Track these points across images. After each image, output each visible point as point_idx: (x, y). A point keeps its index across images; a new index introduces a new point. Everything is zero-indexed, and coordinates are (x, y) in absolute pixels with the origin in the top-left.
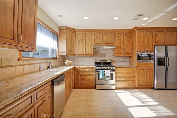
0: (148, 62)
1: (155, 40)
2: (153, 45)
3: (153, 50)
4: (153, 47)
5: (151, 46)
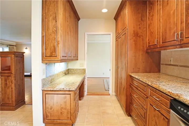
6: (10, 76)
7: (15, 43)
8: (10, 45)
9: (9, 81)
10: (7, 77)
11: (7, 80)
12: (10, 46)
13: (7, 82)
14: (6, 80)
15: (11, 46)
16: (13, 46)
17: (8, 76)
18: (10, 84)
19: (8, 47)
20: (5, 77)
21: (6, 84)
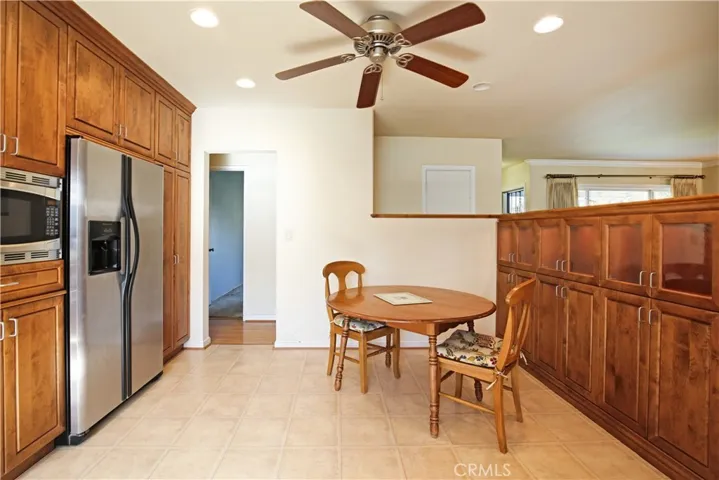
0: (21, 256)
1: (70, 100)
2: (63, 131)
3: (60, 164)
4: (61, 146)
5: (49, 135)
6: (709, 324)
7: (700, 165)
8: (677, 177)
9: (700, 346)
10: (689, 321)
11: (690, 336)
12: (678, 180)
13: (687, 344)
14: (683, 338)
15: (684, 180)
16: (689, 181)
17: (693, 320)
18: (704, 361)
19: (669, 184)
20: (677, 318)
21: (684, 356)
